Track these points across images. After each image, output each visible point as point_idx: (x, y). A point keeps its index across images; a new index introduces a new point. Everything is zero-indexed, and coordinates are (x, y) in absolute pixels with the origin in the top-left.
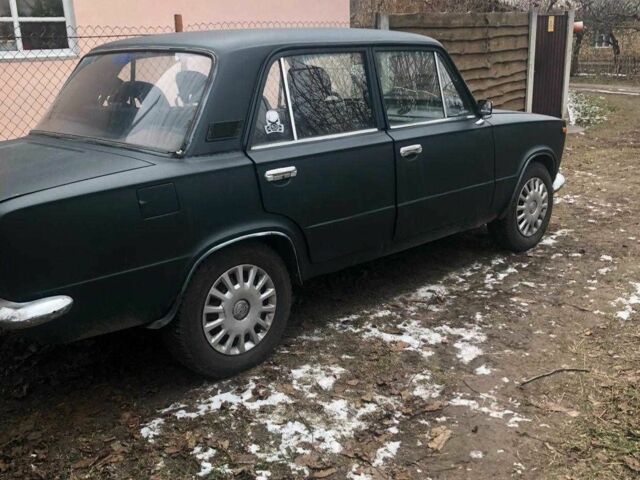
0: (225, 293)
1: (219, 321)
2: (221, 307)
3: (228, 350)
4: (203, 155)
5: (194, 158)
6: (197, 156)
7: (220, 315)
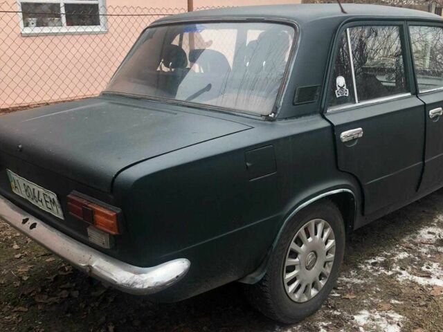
0: (301, 246)
1: (295, 272)
2: (297, 260)
3: (300, 298)
4: (290, 118)
5: (284, 121)
6: (286, 119)
7: (297, 267)
